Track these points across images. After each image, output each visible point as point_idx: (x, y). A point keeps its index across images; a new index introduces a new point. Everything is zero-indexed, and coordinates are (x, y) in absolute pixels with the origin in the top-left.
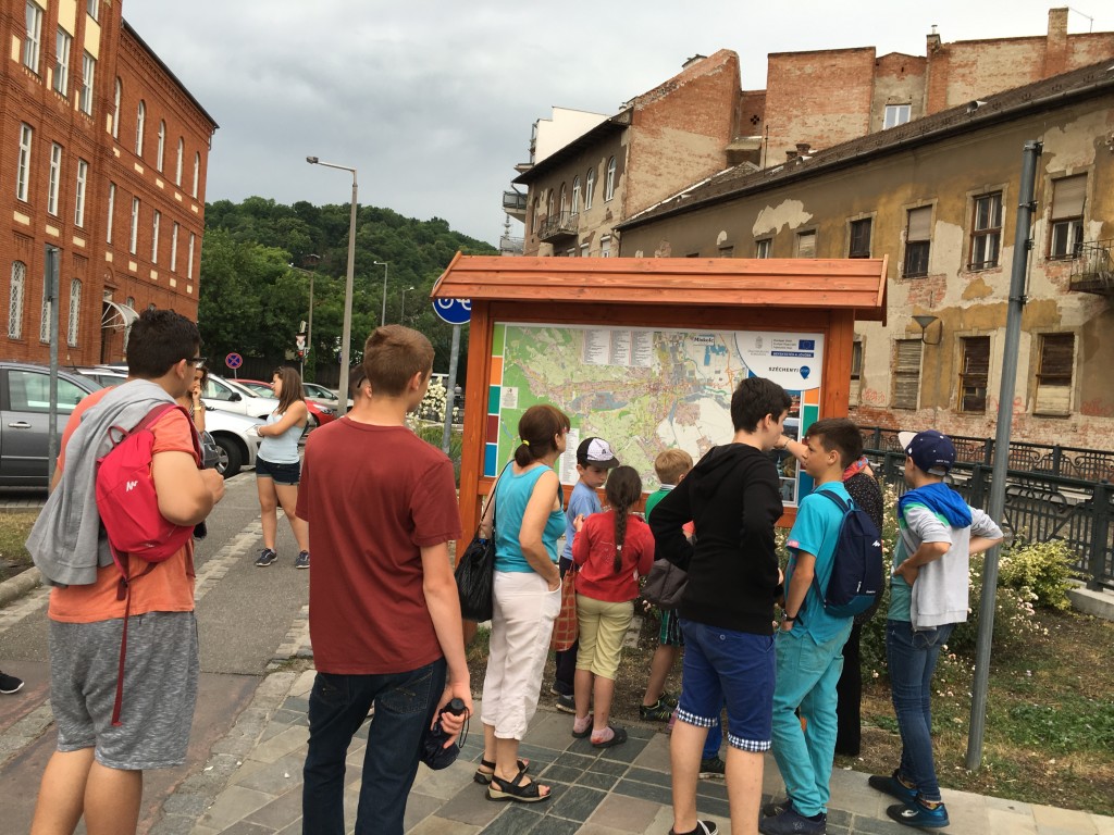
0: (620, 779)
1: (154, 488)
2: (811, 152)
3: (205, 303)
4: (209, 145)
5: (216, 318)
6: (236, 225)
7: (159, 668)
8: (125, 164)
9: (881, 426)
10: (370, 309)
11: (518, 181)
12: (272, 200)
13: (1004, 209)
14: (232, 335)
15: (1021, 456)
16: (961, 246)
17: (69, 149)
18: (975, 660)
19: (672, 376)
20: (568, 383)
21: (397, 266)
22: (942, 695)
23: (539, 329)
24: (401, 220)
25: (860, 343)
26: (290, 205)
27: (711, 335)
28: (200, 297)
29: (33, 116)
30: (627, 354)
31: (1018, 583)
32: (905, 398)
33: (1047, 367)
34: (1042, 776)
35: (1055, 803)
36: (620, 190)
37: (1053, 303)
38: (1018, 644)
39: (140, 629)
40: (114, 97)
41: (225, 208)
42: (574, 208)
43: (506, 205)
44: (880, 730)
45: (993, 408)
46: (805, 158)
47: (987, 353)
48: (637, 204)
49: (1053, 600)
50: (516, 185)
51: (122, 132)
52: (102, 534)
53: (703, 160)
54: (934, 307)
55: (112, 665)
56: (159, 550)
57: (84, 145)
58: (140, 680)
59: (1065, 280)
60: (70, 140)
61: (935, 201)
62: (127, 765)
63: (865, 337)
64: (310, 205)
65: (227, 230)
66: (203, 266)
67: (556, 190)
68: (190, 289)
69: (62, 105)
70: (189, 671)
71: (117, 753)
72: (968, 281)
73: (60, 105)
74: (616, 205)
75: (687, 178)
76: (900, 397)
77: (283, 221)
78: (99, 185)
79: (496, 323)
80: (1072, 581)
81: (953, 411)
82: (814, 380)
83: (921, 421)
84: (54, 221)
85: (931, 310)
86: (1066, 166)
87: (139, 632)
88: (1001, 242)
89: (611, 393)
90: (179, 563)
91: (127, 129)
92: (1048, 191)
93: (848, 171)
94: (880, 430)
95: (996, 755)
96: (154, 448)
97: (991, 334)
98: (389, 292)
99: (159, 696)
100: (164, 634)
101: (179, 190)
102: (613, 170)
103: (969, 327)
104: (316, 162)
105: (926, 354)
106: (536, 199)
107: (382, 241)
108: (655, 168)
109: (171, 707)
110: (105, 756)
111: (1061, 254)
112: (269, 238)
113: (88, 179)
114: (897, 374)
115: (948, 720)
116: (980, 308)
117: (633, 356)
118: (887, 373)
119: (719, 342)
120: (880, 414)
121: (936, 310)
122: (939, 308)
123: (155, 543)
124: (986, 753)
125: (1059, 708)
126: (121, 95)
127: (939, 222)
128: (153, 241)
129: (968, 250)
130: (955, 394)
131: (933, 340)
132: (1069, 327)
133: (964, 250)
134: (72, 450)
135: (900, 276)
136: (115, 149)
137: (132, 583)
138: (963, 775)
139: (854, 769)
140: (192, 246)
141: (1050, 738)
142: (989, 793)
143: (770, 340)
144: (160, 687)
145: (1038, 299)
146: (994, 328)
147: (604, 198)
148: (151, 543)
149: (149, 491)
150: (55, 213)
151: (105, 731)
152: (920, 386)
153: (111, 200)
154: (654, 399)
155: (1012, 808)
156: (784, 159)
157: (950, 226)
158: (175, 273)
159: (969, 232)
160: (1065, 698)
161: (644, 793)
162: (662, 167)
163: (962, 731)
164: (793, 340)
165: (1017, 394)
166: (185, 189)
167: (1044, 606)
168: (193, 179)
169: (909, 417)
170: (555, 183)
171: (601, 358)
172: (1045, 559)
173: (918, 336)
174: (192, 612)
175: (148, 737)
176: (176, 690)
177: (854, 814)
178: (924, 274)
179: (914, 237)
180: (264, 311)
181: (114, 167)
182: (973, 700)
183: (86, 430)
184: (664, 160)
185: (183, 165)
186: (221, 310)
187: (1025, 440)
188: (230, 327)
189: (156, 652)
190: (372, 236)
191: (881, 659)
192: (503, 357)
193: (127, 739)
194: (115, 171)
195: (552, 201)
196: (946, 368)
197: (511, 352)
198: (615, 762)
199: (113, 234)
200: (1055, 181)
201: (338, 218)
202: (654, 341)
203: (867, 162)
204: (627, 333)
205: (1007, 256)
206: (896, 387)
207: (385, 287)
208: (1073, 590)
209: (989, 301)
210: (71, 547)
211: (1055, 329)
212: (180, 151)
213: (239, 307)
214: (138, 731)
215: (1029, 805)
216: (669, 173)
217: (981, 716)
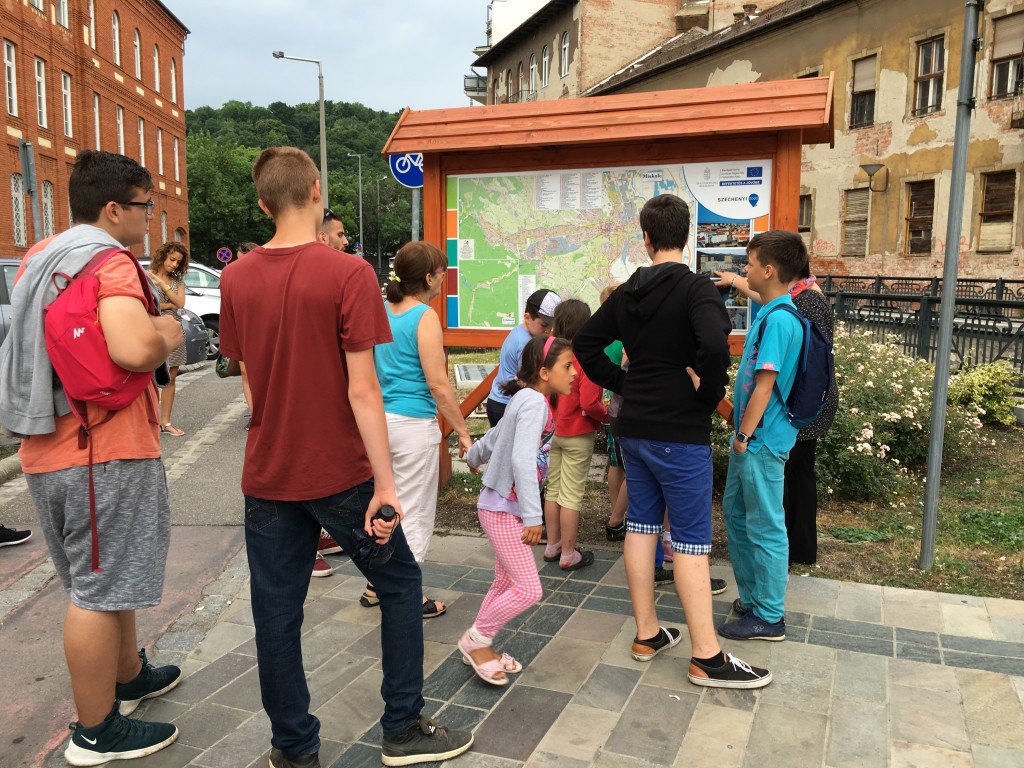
0: (587, 596)
1: (102, 334)
2: (757, 12)
3: (195, 205)
4: (183, 51)
5: (207, 218)
6: (218, 130)
7: (128, 513)
8: (105, 74)
9: (831, 275)
10: (348, 200)
11: (476, 64)
12: (249, 103)
13: (946, 52)
14: (222, 233)
15: (966, 291)
16: (905, 94)
17: (51, 63)
18: (925, 473)
19: (622, 215)
20: (522, 231)
21: (370, 159)
22: (895, 506)
23: (491, 179)
24: (371, 114)
25: (810, 196)
26: (266, 107)
27: (660, 171)
28: (190, 198)
29: (15, 32)
30: (578, 196)
31: (966, 401)
32: (854, 245)
33: (989, 206)
34: (993, 572)
35: (1006, 596)
36: (575, 65)
37: (995, 142)
38: (966, 457)
39: (105, 475)
40: (88, 8)
41: (206, 114)
42: (532, 86)
43: (467, 89)
44: (835, 540)
45: (938, 249)
46: (752, 17)
47: (932, 196)
48: (592, 77)
49: (998, 417)
50: (476, 69)
51: (99, 43)
52: (56, 384)
53: (653, 29)
54: (881, 155)
55: (81, 512)
56: (114, 398)
57: (65, 58)
58: (110, 525)
59: (1006, 119)
60: (51, 54)
61: (879, 50)
62: (103, 607)
63: (815, 190)
64: (284, 105)
65: (208, 133)
66: (189, 170)
67: (514, 70)
68: (178, 191)
69: (39, 20)
70: (159, 516)
71: (92, 595)
72: (913, 127)
73: (38, 20)
74: (571, 80)
75: (639, 48)
76: (848, 245)
77: (261, 122)
78: (83, 95)
79: (449, 177)
80: (1017, 399)
81: (900, 254)
82: (763, 207)
83: (870, 267)
84: (45, 133)
85: (878, 158)
86: (1007, 5)
87: (104, 478)
88: (944, 86)
89: (564, 237)
90: (141, 411)
91: (104, 39)
92: (989, 30)
93: (794, 26)
94: (831, 277)
95: (948, 555)
96: (100, 293)
97: (936, 177)
98: (364, 182)
99: (130, 539)
100: (130, 480)
101: (159, 96)
102: (567, 45)
103: (915, 172)
104: (282, 57)
105: (874, 201)
106: (495, 81)
107: (355, 135)
108: (607, 40)
109: (143, 550)
110: (81, 598)
111: (1002, 93)
112: (249, 140)
113: (72, 90)
114: (847, 223)
115: (901, 527)
116: (925, 153)
117: (583, 200)
118: (837, 224)
119: (667, 177)
120: (831, 262)
121: (882, 158)
122: (886, 155)
123: (111, 390)
124: (938, 554)
125: (1008, 511)
126: (95, 7)
127: (883, 70)
128: (139, 147)
129: (912, 96)
130: (902, 238)
131: (880, 187)
132: (1011, 165)
133: (908, 96)
134: (17, 299)
135: (847, 127)
136: (94, 60)
137: (93, 431)
138: (916, 575)
139: (812, 575)
140: (176, 149)
141: (999, 537)
142: (943, 590)
143: (717, 169)
144: (130, 531)
145: (981, 139)
146: (938, 171)
147: (560, 74)
148: (107, 390)
149: (97, 337)
150: (45, 125)
151: (79, 574)
152: (868, 233)
153: (96, 110)
154: (606, 239)
155: (965, 602)
156: (732, 20)
157: (894, 73)
158: (164, 177)
159: (913, 78)
160: (1013, 503)
161: (611, 608)
162: (614, 39)
163: (915, 537)
164: (740, 168)
165: (963, 234)
166: (164, 95)
167: (991, 422)
168: (171, 85)
169: (858, 263)
170: (513, 63)
171: (553, 203)
172: (992, 378)
173: (866, 185)
174: (159, 459)
175: (122, 579)
176: (147, 533)
177: (812, 615)
178: (870, 123)
179: (859, 88)
180: (251, 208)
181: (95, 77)
182: (925, 509)
183: (30, 278)
184: (615, 32)
185: (160, 72)
186: (211, 210)
187: (969, 277)
188: (220, 225)
189: (124, 497)
190: (345, 131)
191: (835, 477)
192: (458, 209)
193: (100, 581)
194: (97, 81)
195: (510, 81)
196: (893, 214)
197: (465, 205)
198: (584, 581)
199: (101, 143)
200: (996, 20)
201: (311, 116)
202: (603, 181)
203: (812, 16)
204: (577, 175)
205: (951, 98)
206: (846, 236)
207: (360, 177)
208: (1018, 406)
209: (934, 145)
210: (25, 396)
211: (997, 168)
212: (156, 58)
213: (227, 206)
214: (111, 574)
215: (981, 598)
216: (620, 44)
217: (932, 521)
